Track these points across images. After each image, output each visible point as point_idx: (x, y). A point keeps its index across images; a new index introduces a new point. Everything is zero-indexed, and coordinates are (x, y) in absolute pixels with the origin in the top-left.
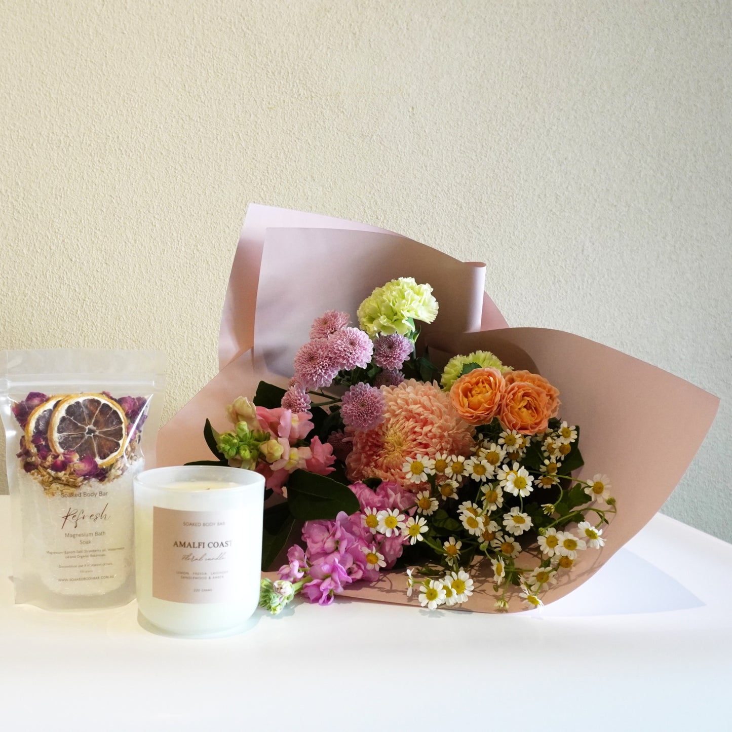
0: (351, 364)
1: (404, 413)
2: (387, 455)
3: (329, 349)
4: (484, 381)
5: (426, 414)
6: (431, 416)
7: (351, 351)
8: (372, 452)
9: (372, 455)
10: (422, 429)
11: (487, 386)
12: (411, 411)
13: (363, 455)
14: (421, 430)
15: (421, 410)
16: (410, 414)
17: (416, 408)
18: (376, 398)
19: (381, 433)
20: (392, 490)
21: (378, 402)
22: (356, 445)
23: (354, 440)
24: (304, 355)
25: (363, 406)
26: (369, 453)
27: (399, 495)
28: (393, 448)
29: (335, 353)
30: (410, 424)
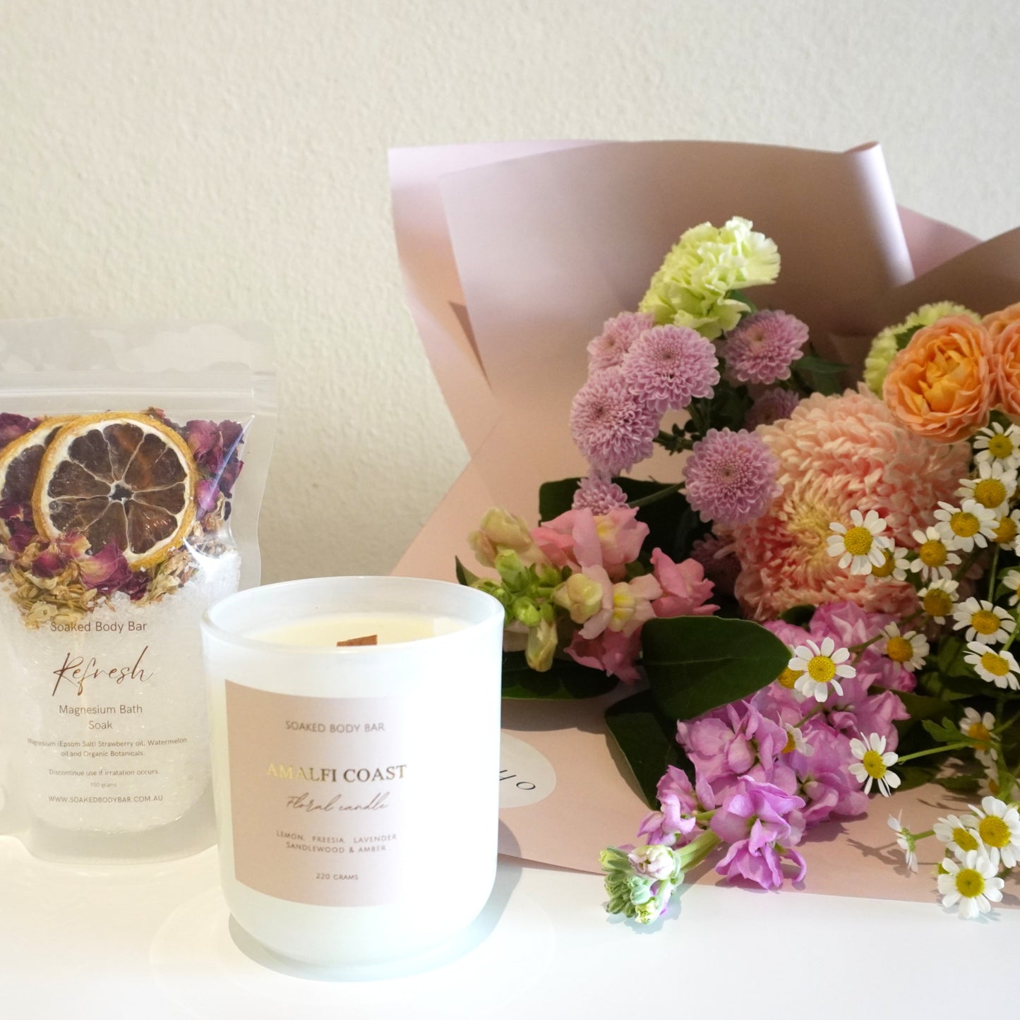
0: (678, 396)
1: (817, 464)
2: (809, 557)
3: (627, 381)
4: (944, 348)
5: (862, 451)
6: (873, 451)
7: (671, 372)
8: (778, 561)
9: (781, 566)
10: (862, 482)
11: (953, 354)
12: (830, 456)
13: (764, 573)
14: (860, 486)
15: (848, 446)
16: (830, 462)
17: (837, 447)
18: (749, 451)
19: (783, 517)
20: (842, 617)
21: (756, 457)
22: (743, 556)
23: (737, 547)
24: (583, 411)
25: (728, 474)
26: (773, 564)
27: (861, 624)
28: (818, 539)
29: (642, 386)
30: (837, 480)
